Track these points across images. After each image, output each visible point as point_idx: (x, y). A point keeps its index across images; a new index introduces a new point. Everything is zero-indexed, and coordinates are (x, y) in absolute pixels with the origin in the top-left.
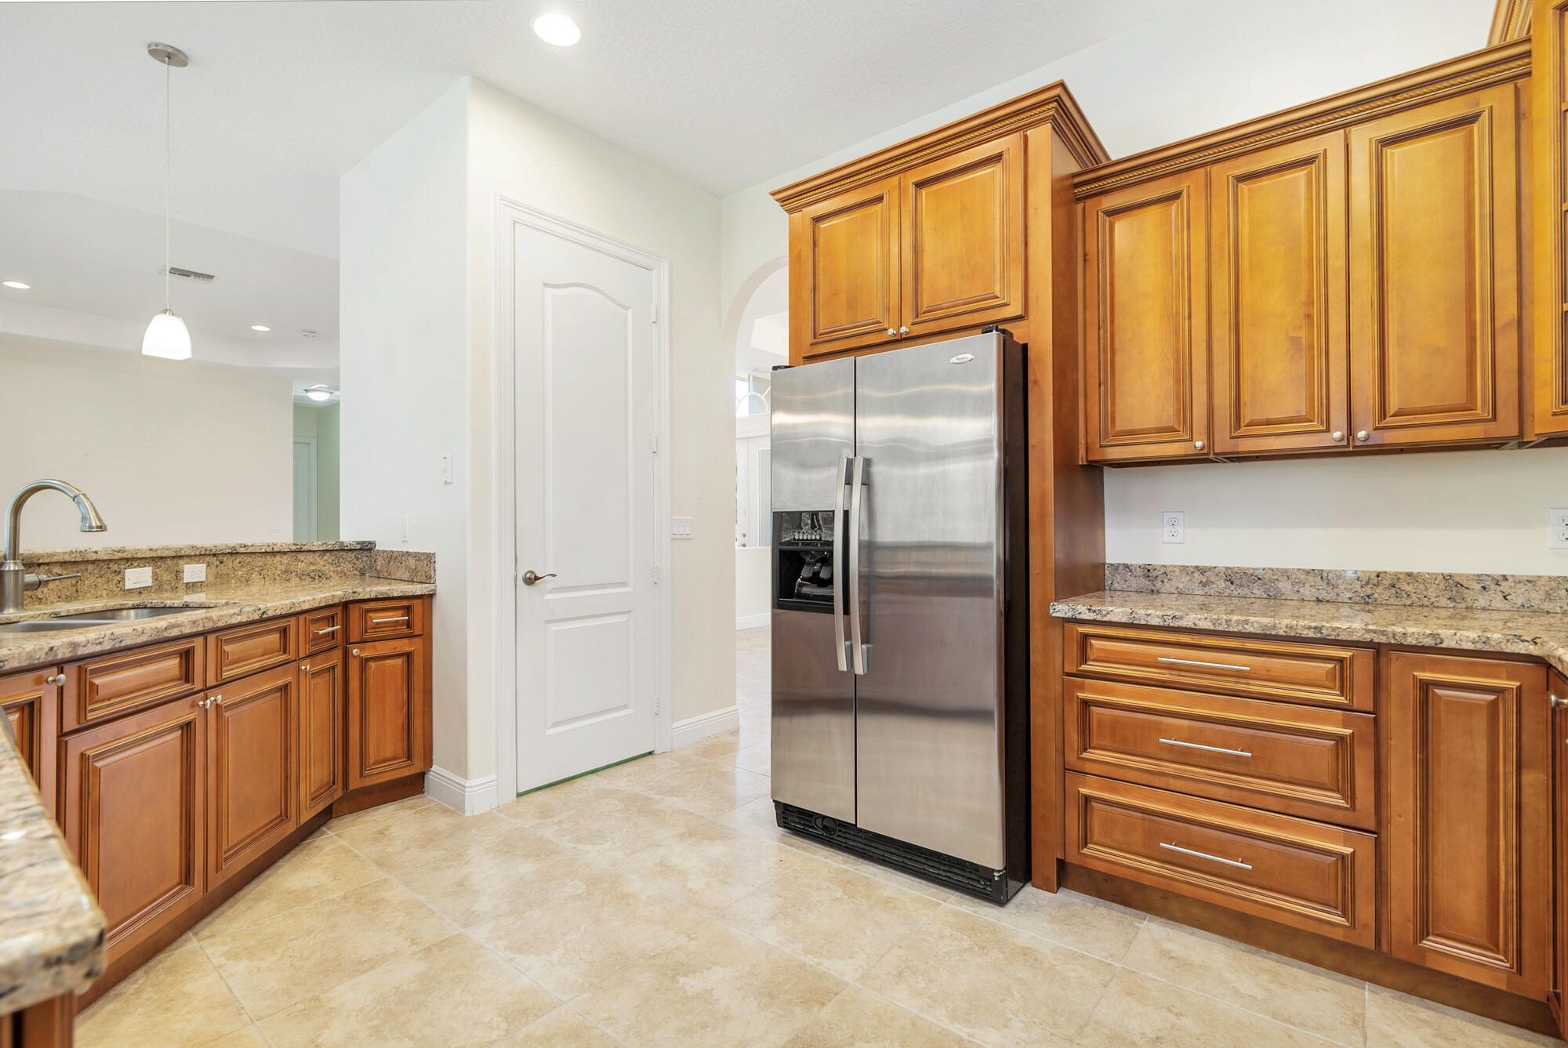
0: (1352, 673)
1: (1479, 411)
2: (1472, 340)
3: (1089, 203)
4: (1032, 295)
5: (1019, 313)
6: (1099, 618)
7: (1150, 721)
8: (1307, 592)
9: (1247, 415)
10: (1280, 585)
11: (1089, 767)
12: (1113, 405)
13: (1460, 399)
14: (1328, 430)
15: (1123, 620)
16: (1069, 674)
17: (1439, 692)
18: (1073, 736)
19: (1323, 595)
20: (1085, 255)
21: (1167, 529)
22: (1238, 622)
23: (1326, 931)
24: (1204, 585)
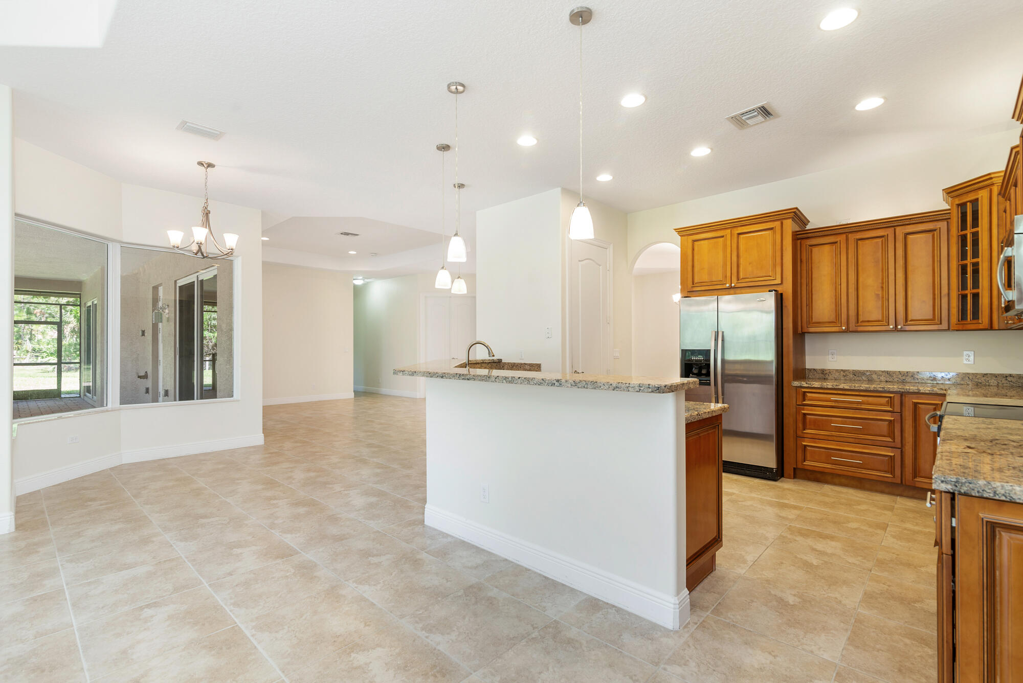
0: (894, 401)
1: (936, 321)
2: (934, 299)
3: (803, 241)
4: (784, 276)
5: (780, 283)
6: (810, 386)
7: (828, 419)
8: (883, 378)
9: (861, 319)
10: (873, 376)
11: (806, 436)
12: (812, 313)
13: (931, 317)
14: (888, 325)
15: (819, 387)
16: (798, 405)
17: (920, 406)
18: (800, 425)
19: (888, 379)
20: (801, 259)
21: (830, 356)
22: (858, 386)
23: (886, 480)
24: (844, 376)
